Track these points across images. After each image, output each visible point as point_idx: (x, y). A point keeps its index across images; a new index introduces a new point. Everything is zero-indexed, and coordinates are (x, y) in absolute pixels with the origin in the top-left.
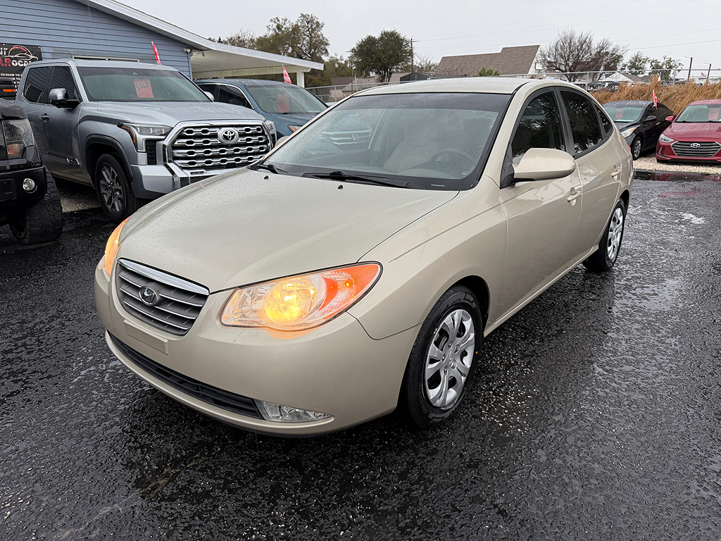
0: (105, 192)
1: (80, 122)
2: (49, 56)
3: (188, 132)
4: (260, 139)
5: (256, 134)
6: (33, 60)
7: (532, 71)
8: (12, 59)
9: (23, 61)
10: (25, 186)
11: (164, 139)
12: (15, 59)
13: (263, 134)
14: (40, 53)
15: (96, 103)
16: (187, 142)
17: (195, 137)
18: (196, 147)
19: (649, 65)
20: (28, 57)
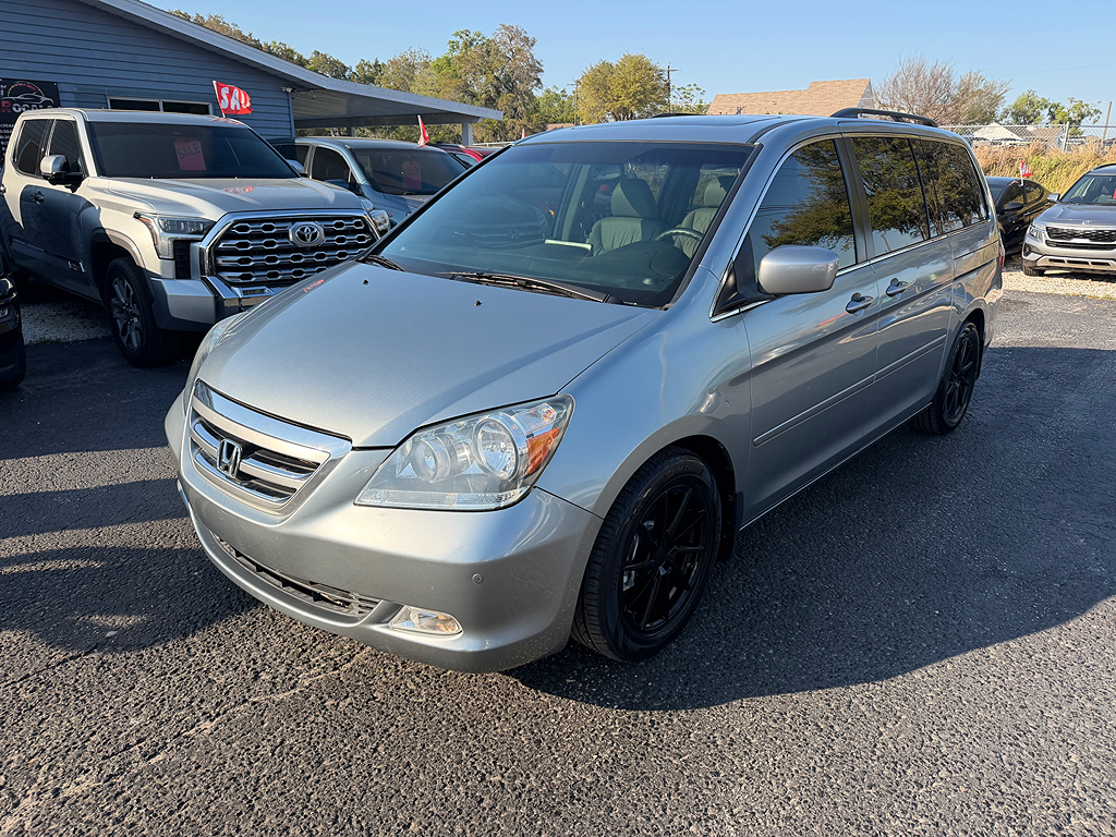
0: (118, 315)
1: (83, 208)
3: (239, 229)
4: (362, 239)
5: (353, 232)
6: (46, 103)
8: (13, 102)
9: (30, 105)
11: (201, 241)
12: (18, 101)
13: (366, 230)
14: (58, 92)
16: (238, 245)
17: (251, 237)
18: (253, 252)
19: (1047, 111)
20: (39, 100)
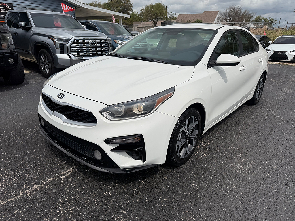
0: (42, 65)
1: (32, 36)
2: (16, 8)
3: (77, 41)
4: (106, 45)
5: (104, 43)
6: (10, 10)
7: (215, 21)
9: (5, 10)
10: (9, 61)
11: (67, 44)
12: (2, 9)
13: (107, 43)
14: (13, 7)
15: (38, 28)
16: (76, 45)
17: (80, 43)
18: (80, 47)
19: (263, 20)
20: (8, 8)
